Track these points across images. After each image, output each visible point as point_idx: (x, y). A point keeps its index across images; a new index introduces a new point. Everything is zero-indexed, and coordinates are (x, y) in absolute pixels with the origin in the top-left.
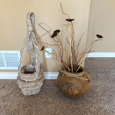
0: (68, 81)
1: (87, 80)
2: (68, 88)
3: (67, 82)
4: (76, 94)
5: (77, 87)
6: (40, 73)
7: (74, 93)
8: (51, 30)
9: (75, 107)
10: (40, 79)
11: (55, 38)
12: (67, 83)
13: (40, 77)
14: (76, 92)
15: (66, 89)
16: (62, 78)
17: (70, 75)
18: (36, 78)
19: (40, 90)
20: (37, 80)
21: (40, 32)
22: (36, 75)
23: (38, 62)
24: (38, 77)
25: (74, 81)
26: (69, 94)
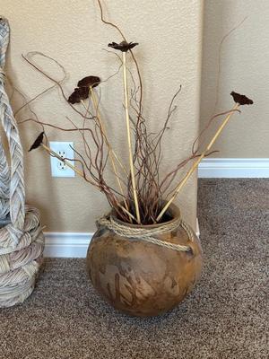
0: (118, 253)
1: (183, 248)
2: (117, 277)
3: (117, 257)
4: (147, 298)
5: (146, 271)
6: (28, 229)
7: (138, 294)
8: (66, 78)
9: (146, 344)
10: (27, 250)
11: (83, 106)
12: (116, 260)
13: (27, 241)
14: (146, 289)
15: (112, 282)
16: (101, 243)
17: (128, 231)
18: (13, 244)
19: (30, 291)
20: (17, 252)
21: (28, 83)
22: (13, 236)
23: (18, 189)
24: (20, 240)
25: (137, 254)
26: (122, 298)
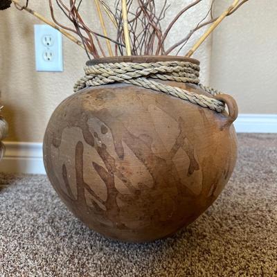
4: (137, 192)
15: (70, 160)
26: (87, 194)
